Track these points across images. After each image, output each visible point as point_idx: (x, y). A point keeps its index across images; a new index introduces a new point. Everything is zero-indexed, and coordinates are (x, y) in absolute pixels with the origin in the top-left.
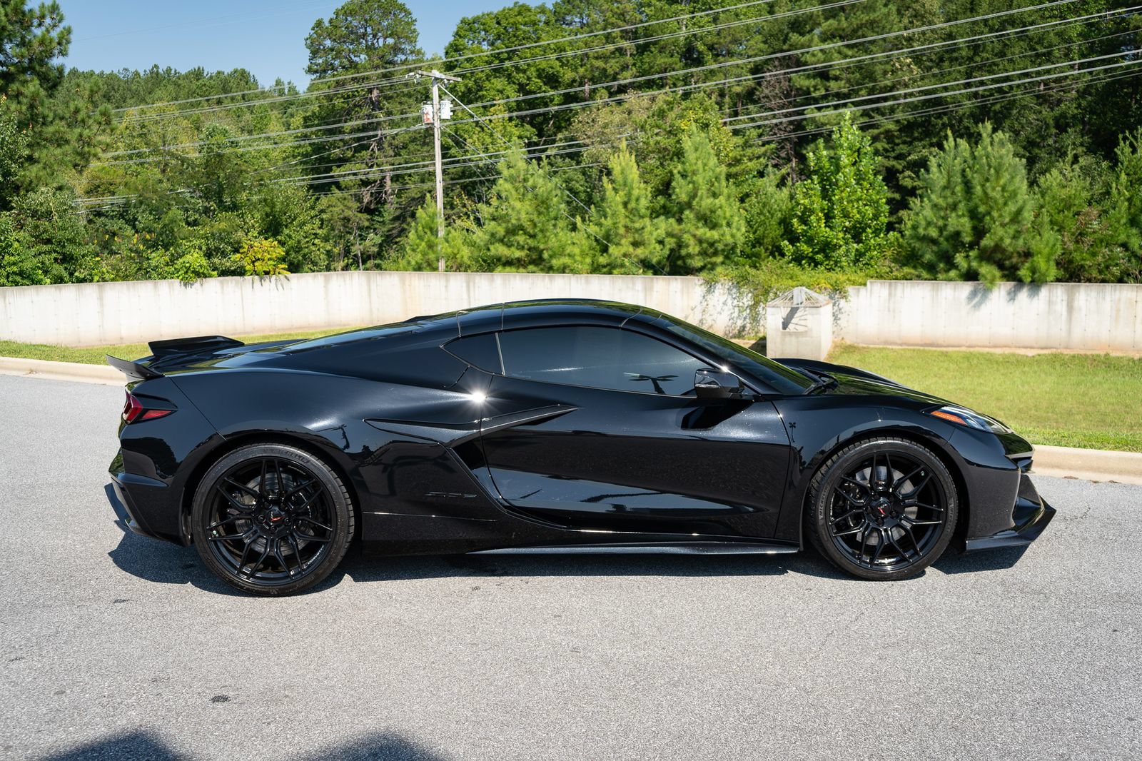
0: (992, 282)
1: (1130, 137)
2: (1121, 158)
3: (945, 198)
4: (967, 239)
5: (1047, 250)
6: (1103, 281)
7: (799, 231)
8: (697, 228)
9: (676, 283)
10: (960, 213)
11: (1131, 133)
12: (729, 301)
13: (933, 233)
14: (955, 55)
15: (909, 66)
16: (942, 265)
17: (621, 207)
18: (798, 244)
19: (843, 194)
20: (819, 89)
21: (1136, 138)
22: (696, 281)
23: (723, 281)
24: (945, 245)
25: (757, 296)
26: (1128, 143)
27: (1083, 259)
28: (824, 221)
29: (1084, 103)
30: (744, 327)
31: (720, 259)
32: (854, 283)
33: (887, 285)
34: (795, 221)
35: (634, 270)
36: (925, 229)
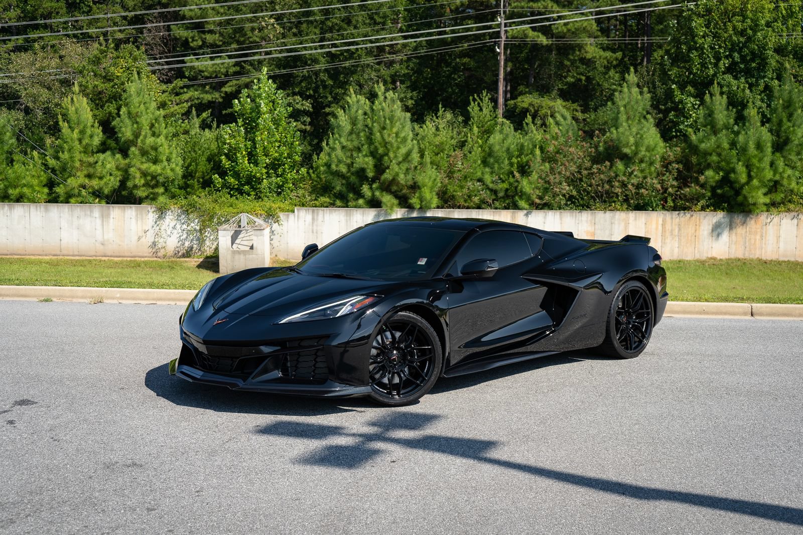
0: (391, 208)
1: (478, 99)
2: (473, 114)
3: (352, 141)
4: (370, 174)
5: (430, 184)
6: (468, 208)
7: (227, 166)
8: (142, 163)
9: (130, 211)
10: (364, 153)
11: (478, 96)
12: (178, 226)
13: (343, 169)
14: (311, 19)
15: (273, 25)
16: (351, 195)
17: (77, 143)
18: (227, 178)
19: (263, 136)
20: (197, 40)
21: (481, 100)
22: (149, 209)
23: (173, 209)
24: (353, 179)
25: (203, 221)
26: (476, 103)
27: (454, 191)
28: (247, 158)
29: (411, 65)
30: (192, 248)
31: (161, 190)
32: (282, 210)
33: (311, 212)
34: (223, 157)
35: (91, 199)
36: (337, 166)
